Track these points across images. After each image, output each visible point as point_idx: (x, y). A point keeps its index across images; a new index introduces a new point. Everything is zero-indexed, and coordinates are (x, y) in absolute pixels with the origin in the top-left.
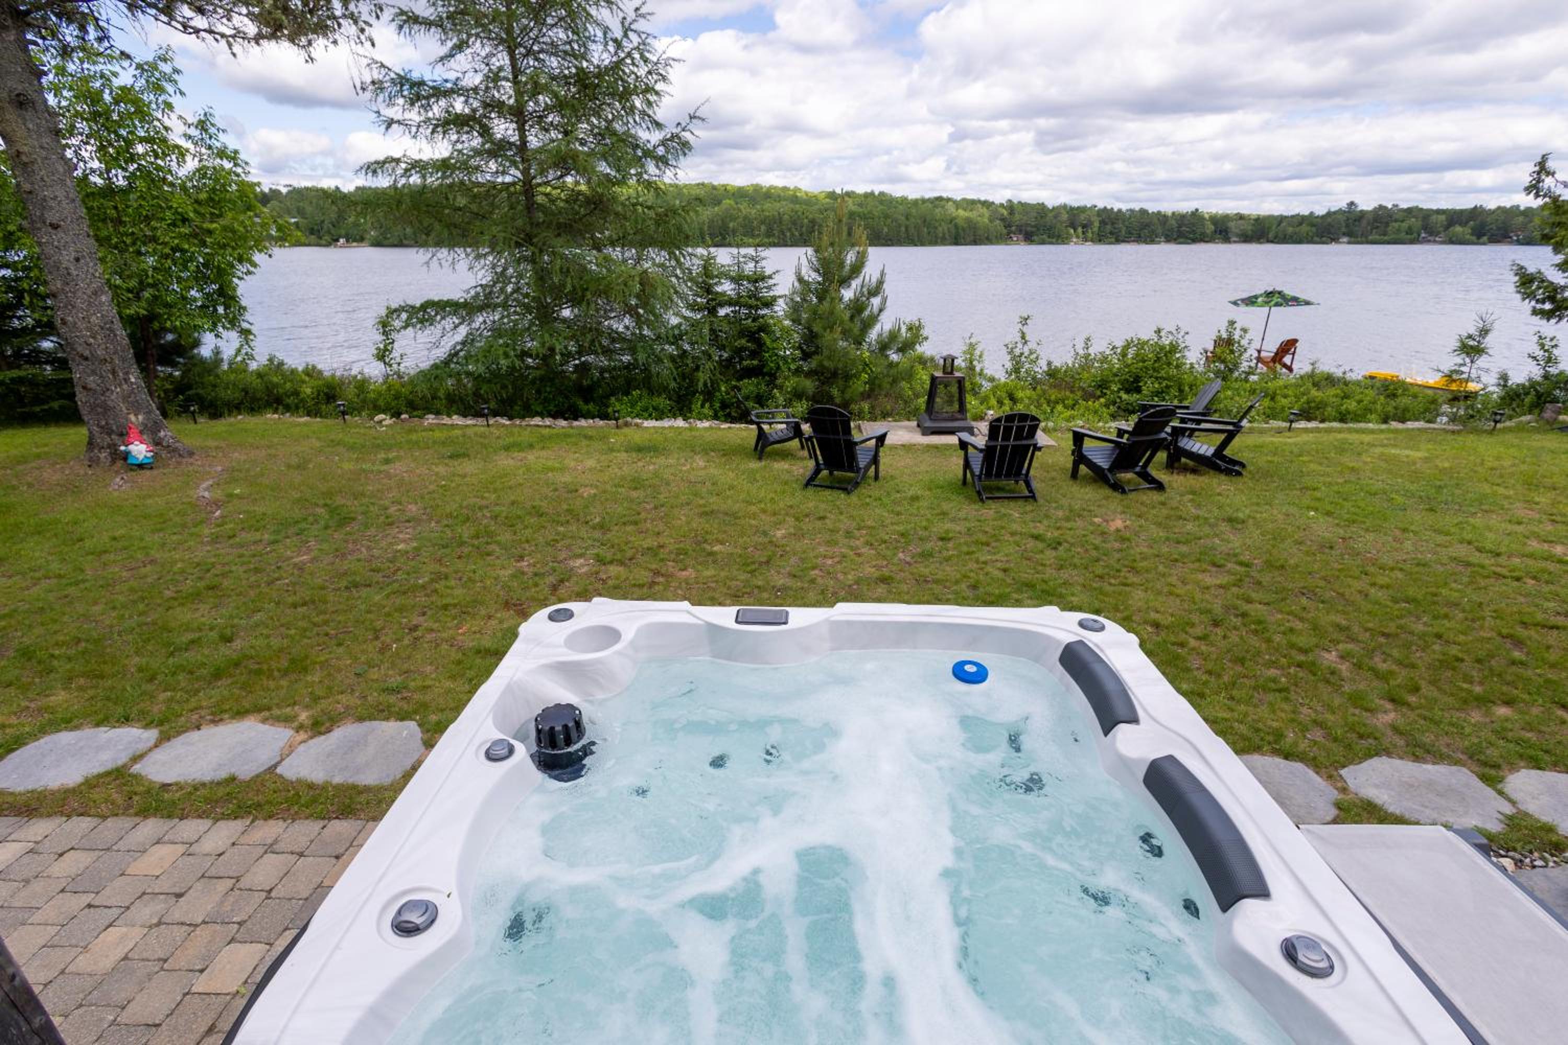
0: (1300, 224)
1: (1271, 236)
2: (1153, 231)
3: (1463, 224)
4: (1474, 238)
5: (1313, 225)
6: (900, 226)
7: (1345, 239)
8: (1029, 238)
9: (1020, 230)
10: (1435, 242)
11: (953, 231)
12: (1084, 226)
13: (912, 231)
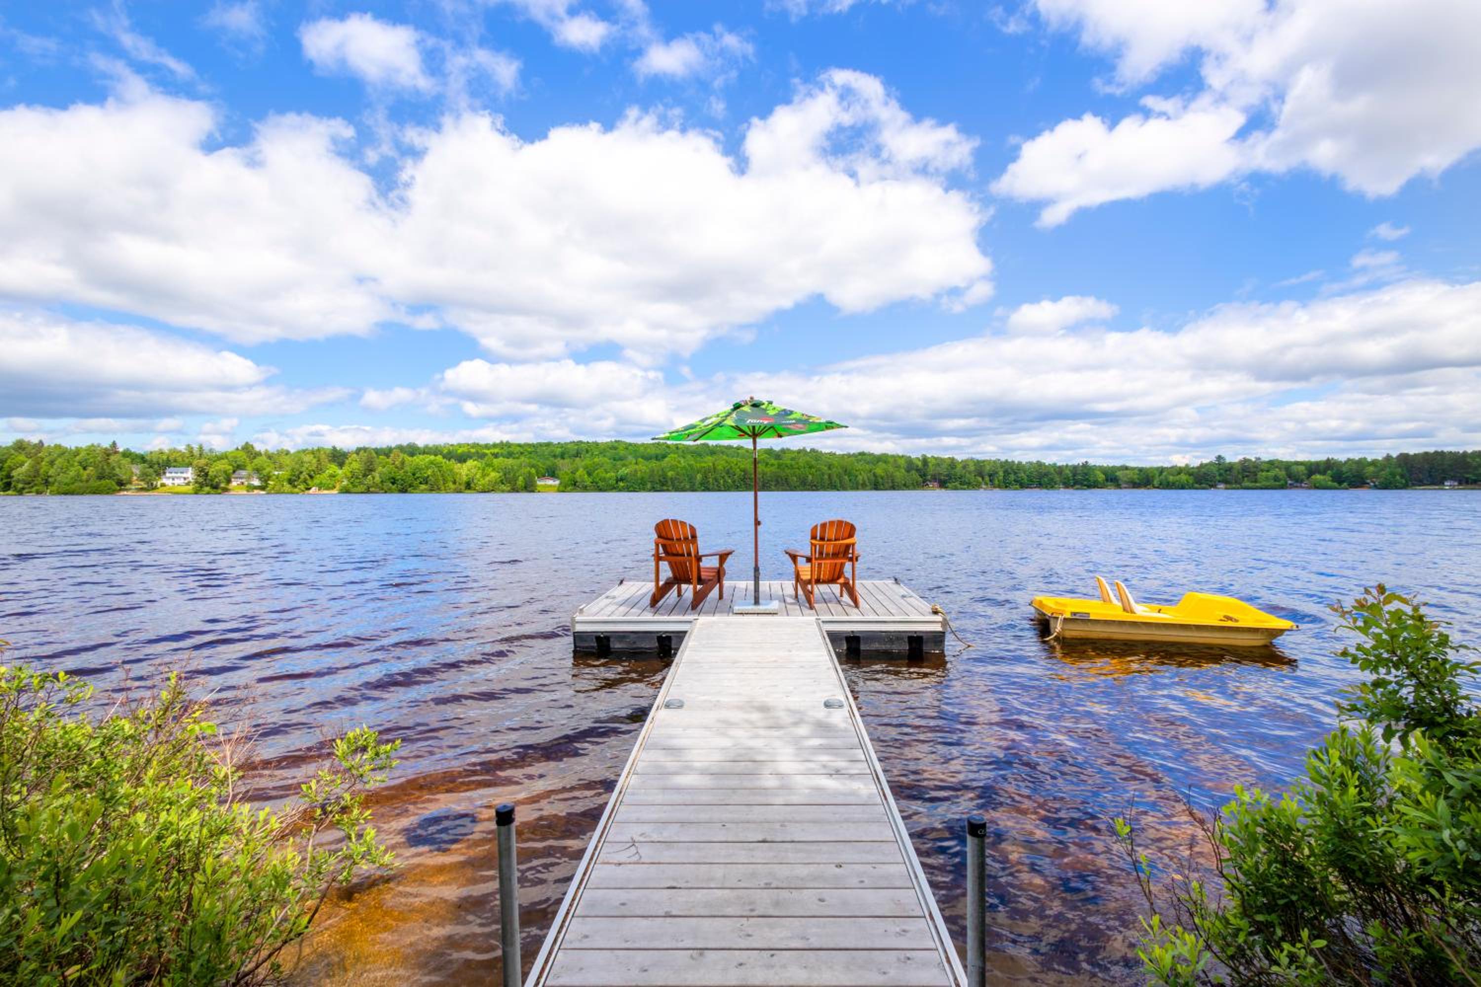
0: (1179, 473)
1: (1156, 483)
2: (1052, 480)
3: (1324, 473)
4: (1335, 484)
5: (1190, 475)
6: (823, 474)
7: (1222, 486)
8: (943, 484)
9: (934, 479)
10: (1301, 487)
11: (873, 478)
12: (990, 475)
13: (835, 478)
